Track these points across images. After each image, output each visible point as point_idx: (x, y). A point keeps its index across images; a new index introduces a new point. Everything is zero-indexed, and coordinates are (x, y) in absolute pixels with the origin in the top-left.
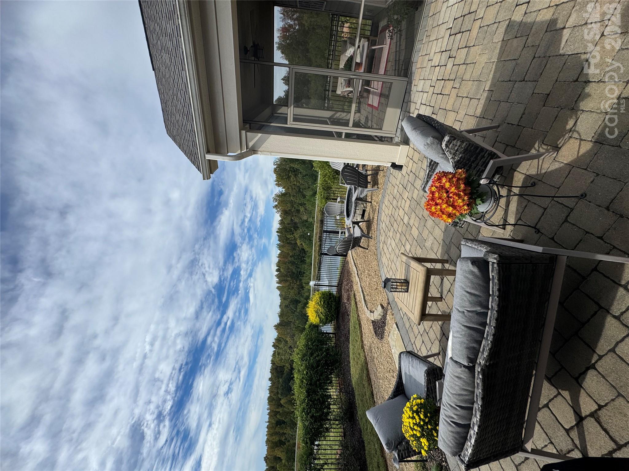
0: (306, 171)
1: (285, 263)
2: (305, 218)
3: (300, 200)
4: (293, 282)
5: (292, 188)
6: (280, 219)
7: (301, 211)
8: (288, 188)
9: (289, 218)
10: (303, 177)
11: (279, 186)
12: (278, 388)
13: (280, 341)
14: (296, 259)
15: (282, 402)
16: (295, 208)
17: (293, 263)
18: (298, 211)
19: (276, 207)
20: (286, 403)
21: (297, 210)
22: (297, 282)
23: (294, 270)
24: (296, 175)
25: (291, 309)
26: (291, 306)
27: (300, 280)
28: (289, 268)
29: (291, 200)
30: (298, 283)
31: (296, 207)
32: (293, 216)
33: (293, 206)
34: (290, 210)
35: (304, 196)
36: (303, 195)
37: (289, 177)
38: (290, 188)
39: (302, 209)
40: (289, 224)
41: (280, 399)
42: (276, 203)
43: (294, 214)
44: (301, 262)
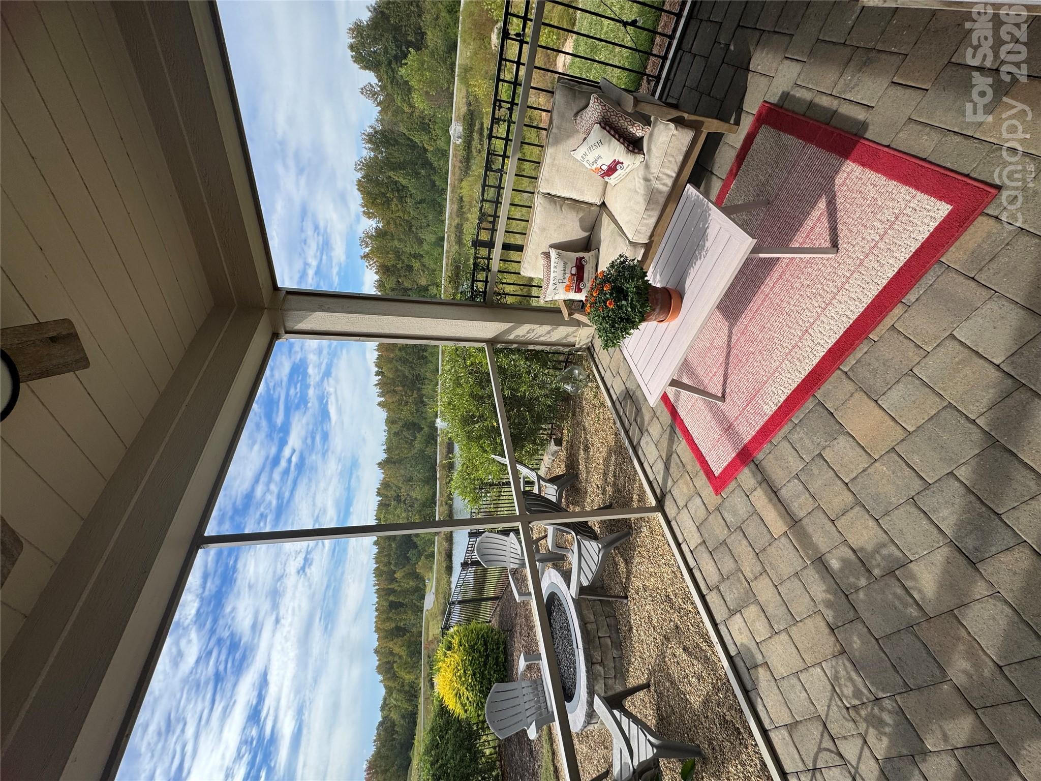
0: (422, 193)
1: (390, 361)
2: (423, 282)
3: (413, 247)
4: (406, 393)
5: (395, 223)
6: (377, 277)
7: (416, 268)
8: (388, 223)
9: (393, 279)
10: (416, 203)
11: (369, 218)
12: (389, 556)
13: (389, 486)
14: (410, 354)
15: (398, 575)
16: (403, 262)
17: (404, 361)
18: (410, 268)
19: (366, 257)
20: (404, 577)
21: (407, 266)
22: (413, 393)
23: (407, 373)
24: (402, 198)
25: (405, 437)
26: (405, 433)
27: (419, 389)
28: (397, 370)
29: (396, 247)
30: (415, 395)
31: (406, 260)
32: (400, 276)
33: (398, 258)
34: (393, 266)
35: (420, 242)
36: (417, 240)
37: (388, 202)
38: (392, 222)
39: (416, 265)
40: (393, 290)
41: (395, 572)
42: (367, 250)
43: (402, 273)
44: (419, 359)
